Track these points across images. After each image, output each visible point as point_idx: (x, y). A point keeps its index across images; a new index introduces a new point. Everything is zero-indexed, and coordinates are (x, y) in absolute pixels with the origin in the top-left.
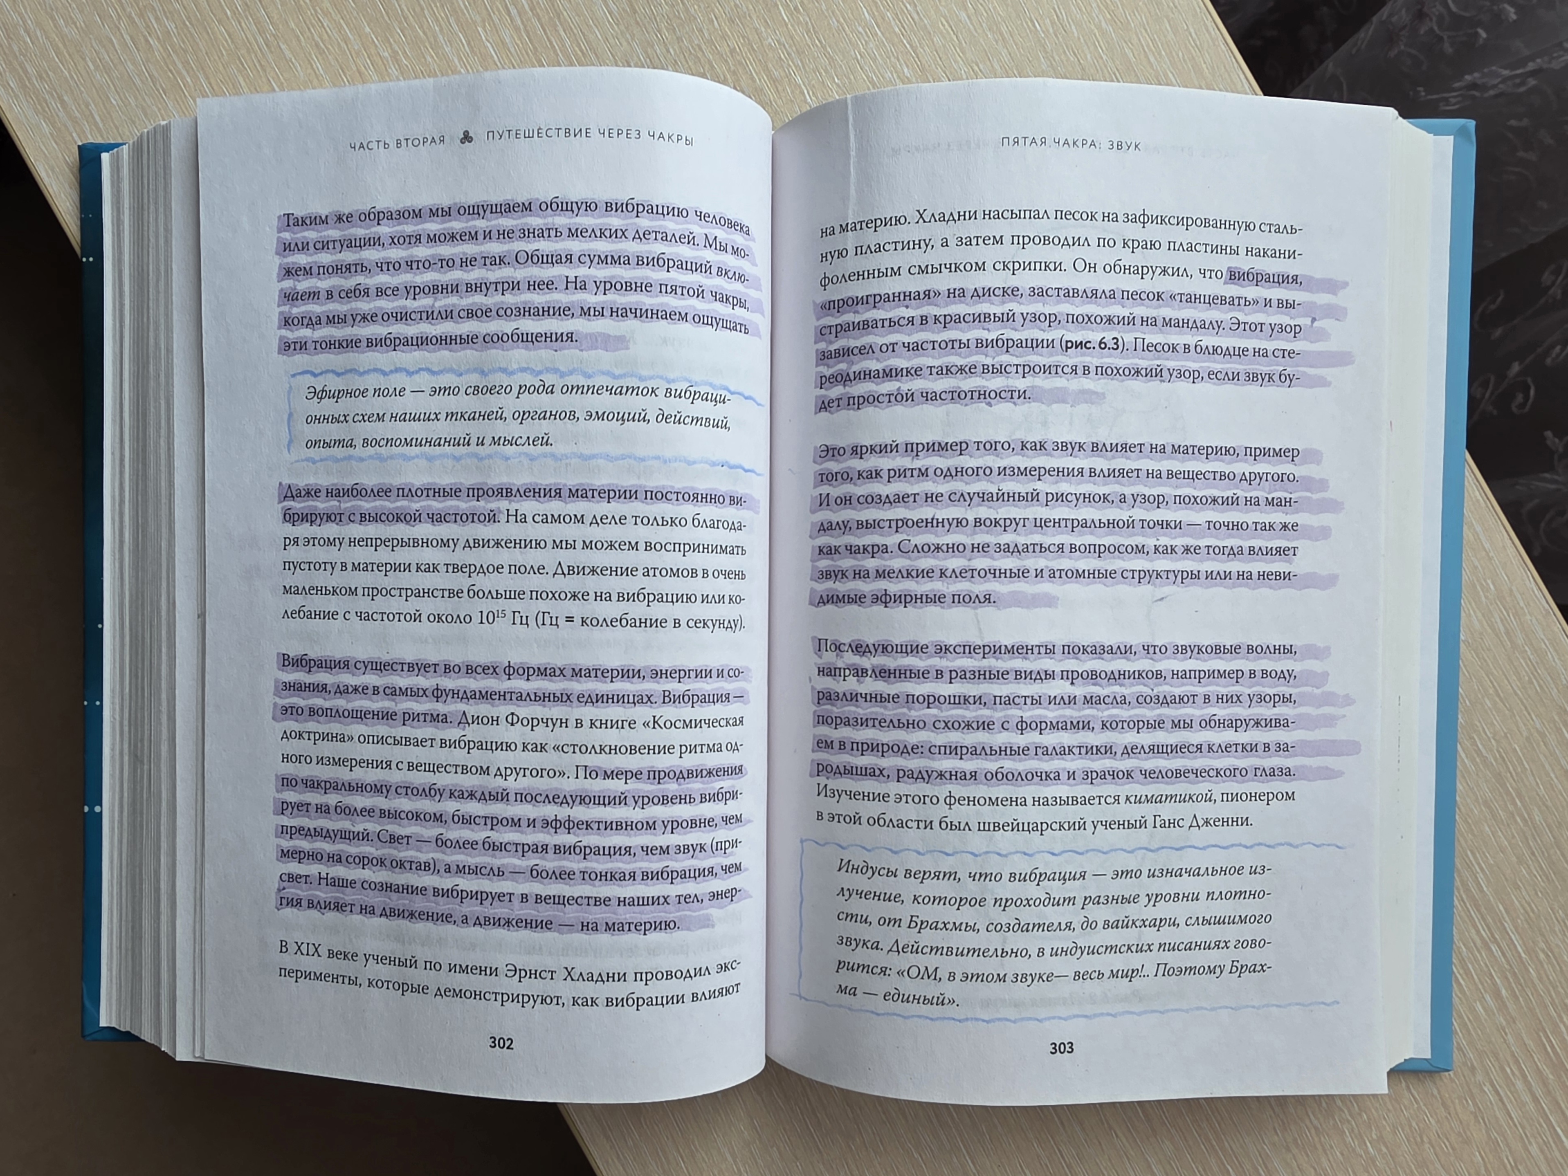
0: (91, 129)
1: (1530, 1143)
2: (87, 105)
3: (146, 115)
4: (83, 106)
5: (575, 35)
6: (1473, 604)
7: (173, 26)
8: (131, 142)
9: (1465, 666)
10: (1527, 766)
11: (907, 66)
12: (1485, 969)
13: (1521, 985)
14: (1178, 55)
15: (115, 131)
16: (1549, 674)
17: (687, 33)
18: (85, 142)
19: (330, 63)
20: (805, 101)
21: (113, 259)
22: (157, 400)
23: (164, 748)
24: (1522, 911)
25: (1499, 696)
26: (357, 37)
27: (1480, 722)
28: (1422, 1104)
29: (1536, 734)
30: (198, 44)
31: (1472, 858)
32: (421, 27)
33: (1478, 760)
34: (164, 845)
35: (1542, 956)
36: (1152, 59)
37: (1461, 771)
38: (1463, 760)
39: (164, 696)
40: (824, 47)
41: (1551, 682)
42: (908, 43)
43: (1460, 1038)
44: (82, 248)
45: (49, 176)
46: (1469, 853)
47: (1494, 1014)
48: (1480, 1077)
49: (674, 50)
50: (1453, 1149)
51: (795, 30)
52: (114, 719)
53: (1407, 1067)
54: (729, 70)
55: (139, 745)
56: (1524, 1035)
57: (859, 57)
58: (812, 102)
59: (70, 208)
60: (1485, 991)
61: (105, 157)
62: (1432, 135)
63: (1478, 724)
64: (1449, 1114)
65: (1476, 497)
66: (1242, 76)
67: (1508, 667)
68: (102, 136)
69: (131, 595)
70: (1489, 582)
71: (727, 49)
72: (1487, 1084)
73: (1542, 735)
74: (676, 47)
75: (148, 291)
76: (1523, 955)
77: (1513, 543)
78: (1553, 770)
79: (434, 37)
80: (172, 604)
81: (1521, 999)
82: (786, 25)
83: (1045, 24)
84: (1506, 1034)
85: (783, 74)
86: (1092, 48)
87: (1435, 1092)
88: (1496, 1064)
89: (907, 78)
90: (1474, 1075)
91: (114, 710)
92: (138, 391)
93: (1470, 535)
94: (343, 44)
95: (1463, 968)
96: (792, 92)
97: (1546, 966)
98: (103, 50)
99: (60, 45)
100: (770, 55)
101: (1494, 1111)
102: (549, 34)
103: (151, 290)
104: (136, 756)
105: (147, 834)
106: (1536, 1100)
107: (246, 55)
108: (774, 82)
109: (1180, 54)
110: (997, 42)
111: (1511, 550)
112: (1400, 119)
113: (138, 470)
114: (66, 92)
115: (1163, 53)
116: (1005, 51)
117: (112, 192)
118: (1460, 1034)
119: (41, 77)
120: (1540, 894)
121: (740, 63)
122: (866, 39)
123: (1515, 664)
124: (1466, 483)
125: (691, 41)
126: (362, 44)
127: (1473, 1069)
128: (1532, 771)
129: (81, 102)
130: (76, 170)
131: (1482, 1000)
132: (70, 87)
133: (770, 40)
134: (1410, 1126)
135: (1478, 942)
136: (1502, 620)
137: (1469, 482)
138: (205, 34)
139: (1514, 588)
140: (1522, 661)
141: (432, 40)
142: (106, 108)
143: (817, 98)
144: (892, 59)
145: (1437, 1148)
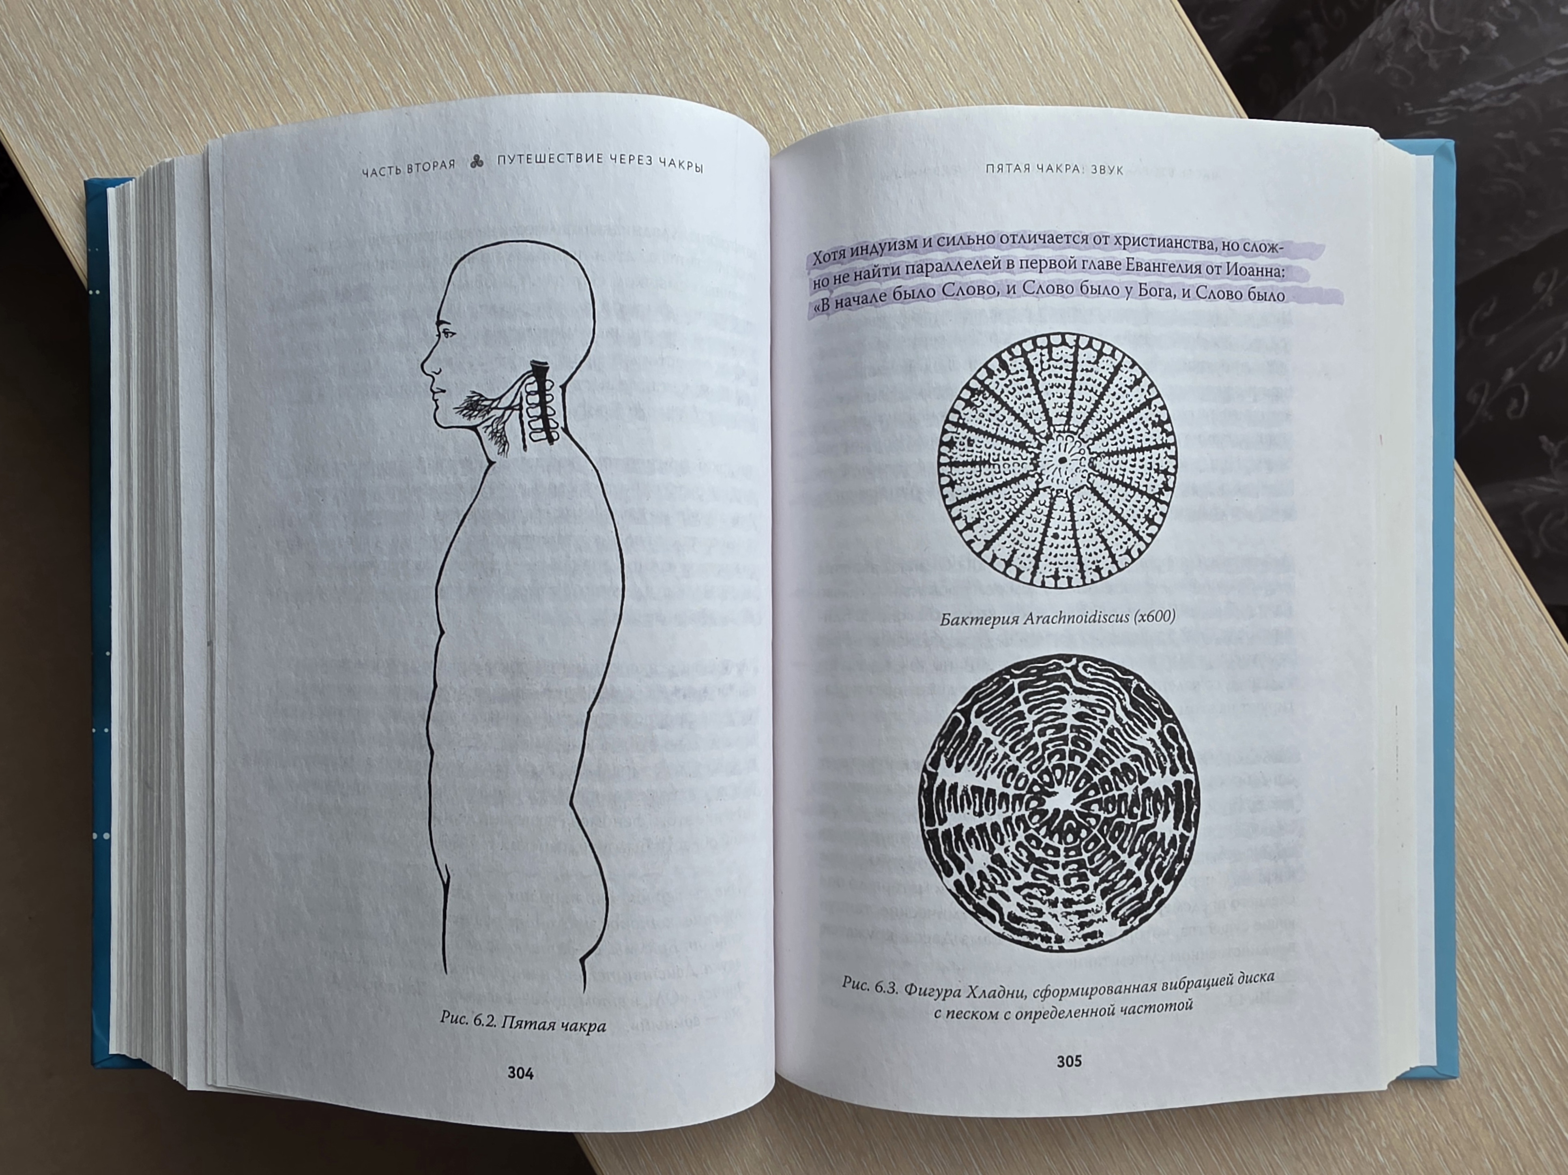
0: (98, 165)
1: (1538, 1148)
2: (94, 141)
3: (152, 150)
4: (89, 143)
5: (573, 67)
6: (1467, 613)
7: (178, 63)
8: (138, 177)
9: (1461, 674)
10: (1524, 772)
11: (899, 94)
12: (1489, 975)
13: (1525, 990)
14: (1163, 80)
15: (122, 167)
16: (1543, 680)
17: (683, 64)
18: (92, 177)
19: (333, 98)
20: (800, 128)
21: (120, 293)
22: (164, 431)
23: (174, 777)
24: (1524, 917)
25: (1494, 703)
26: (359, 72)
27: (1477, 729)
28: (1430, 1111)
29: (1532, 741)
30: (203, 81)
31: (1473, 865)
32: (421, 61)
33: (1476, 767)
34: (174, 873)
35: (1545, 961)
36: (1138, 84)
37: (1460, 779)
38: (1461, 767)
39: (173, 724)
40: (817, 77)
41: (1546, 688)
42: (900, 71)
43: (1465, 1044)
44: (88, 280)
45: (56, 211)
46: (1470, 860)
47: (1499, 1020)
48: (1487, 1083)
49: (671, 81)
50: (1463, 1156)
51: (789, 60)
52: (123, 745)
53: (1412, 1075)
54: (724, 99)
55: (149, 772)
56: (1529, 1041)
57: (851, 85)
58: (807, 130)
59: (78, 242)
60: (1490, 996)
61: (111, 192)
62: (1414, 156)
63: (1475, 732)
64: (1458, 1121)
65: (1466, 507)
66: (1227, 99)
67: (1503, 674)
68: (108, 171)
69: (140, 622)
70: (1482, 591)
71: (722, 79)
72: (1494, 1090)
73: (1538, 741)
74: (672, 78)
75: (155, 324)
76: (1526, 960)
77: (1505, 552)
78: (1550, 776)
79: (434, 71)
80: (180, 633)
81: (1525, 1004)
82: (780, 55)
83: (1032, 51)
84: (1511, 1039)
85: (777, 102)
86: (1079, 74)
87: (1443, 1099)
88: (1502, 1069)
89: (899, 105)
90: (1481, 1081)
91: (123, 737)
92: (146, 420)
93: (1462, 545)
94: (345, 79)
95: (1467, 973)
96: (787, 120)
97: (1549, 971)
98: (109, 88)
99: (67, 83)
100: (765, 84)
101: (1502, 1117)
102: (547, 67)
103: (157, 323)
104: (146, 783)
105: (157, 861)
106: (1543, 1105)
107: (250, 90)
108: (769, 110)
109: (1166, 78)
110: (986, 69)
111: (1502, 559)
112: (1382, 140)
113: (146, 500)
114: (73, 129)
115: (1149, 78)
116: (995, 77)
117: (119, 227)
118: (1466, 1040)
119: (48, 114)
120: (1541, 900)
121: (735, 93)
122: (858, 67)
123: (1511, 671)
124: (1456, 493)
125: (687, 72)
126: (364, 79)
127: (1480, 1075)
128: (1529, 777)
129: (88, 139)
130: (83, 205)
131: (1487, 1006)
132: (76, 123)
133: (764, 70)
134: (1419, 1133)
135: (1481, 947)
136: (1495, 628)
137: (1459, 492)
138: (209, 71)
139: (1506, 597)
140: (1517, 669)
141: (433, 73)
142: (112, 143)
143: (811, 126)
144: (884, 87)
145: (1446, 1155)
